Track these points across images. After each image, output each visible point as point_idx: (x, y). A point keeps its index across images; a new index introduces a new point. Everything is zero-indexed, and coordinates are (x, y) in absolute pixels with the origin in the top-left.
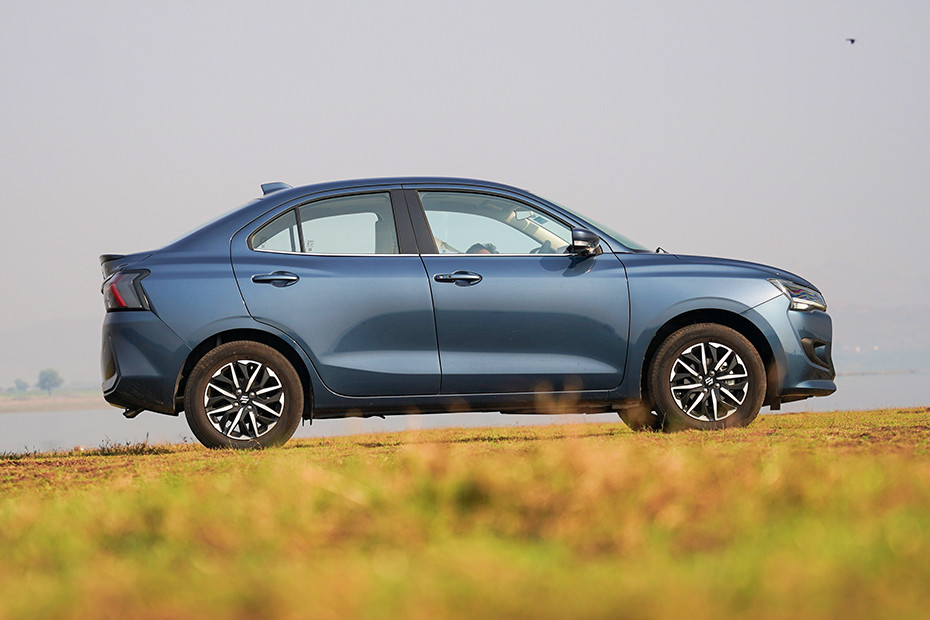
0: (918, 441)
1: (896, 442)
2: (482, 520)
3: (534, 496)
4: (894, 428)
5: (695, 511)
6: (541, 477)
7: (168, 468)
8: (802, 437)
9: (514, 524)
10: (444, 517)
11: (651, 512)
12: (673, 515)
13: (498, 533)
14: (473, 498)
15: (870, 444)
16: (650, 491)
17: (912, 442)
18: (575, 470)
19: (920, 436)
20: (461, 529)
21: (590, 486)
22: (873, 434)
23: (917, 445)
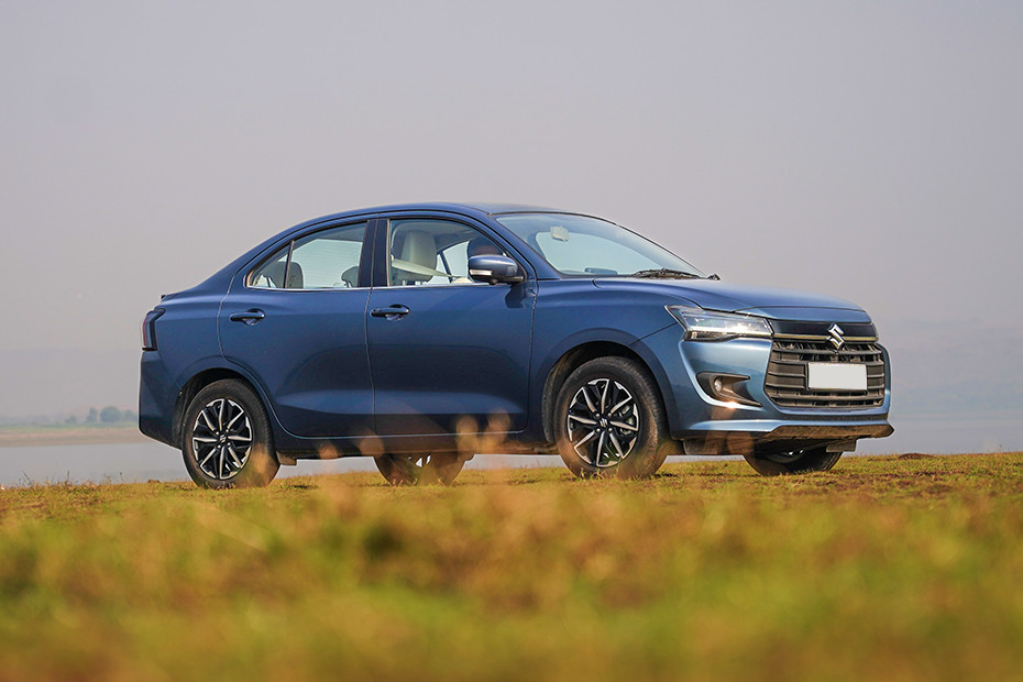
0: (886, 490)
1: (863, 490)
2: (393, 568)
3: (450, 542)
4: (863, 476)
5: (627, 561)
6: (460, 522)
7: (85, 509)
8: (765, 484)
9: (425, 572)
10: (352, 562)
11: (578, 562)
12: (602, 566)
13: (409, 583)
14: (384, 544)
15: (835, 492)
16: (577, 539)
17: (881, 491)
18: (497, 514)
19: (889, 484)
20: (370, 579)
21: (513, 532)
22: (840, 482)
23: (885, 494)
